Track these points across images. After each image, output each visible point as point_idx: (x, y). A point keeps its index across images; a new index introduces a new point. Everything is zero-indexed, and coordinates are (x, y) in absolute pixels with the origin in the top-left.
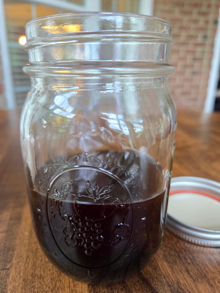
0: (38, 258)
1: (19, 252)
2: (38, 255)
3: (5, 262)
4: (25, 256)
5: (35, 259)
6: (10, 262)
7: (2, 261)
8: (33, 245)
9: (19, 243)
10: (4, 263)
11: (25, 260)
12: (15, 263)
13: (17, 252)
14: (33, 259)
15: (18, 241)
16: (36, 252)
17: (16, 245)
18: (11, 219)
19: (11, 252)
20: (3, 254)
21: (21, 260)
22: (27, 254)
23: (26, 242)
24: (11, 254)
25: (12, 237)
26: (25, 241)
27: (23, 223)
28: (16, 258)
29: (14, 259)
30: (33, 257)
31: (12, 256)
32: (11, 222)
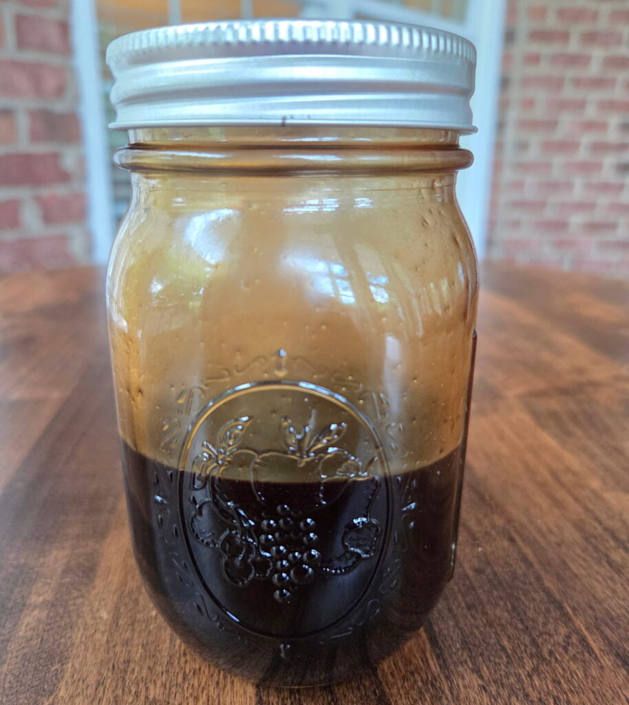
0: (126, 690)
1: (77, 666)
2: (128, 681)
3: (37, 693)
4: (92, 680)
5: (120, 692)
6: (51, 693)
7: (28, 690)
8: (118, 649)
9: (81, 642)
10: (34, 696)
11: (90, 691)
12: (62, 697)
13: (73, 665)
14: (114, 691)
15: (78, 636)
16: (125, 671)
17: (73, 645)
18: (66, 571)
19: (57, 666)
20: (36, 669)
21: (79, 690)
22: (100, 674)
23: (101, 638)
24: (56, 670)
25: (63, 623)
26: (98, 636)
27: (99, 583)
28: (67, 682)
29: (62, 685)
30: (114, 684)
31: (58, 676)
32: (67, 580)
